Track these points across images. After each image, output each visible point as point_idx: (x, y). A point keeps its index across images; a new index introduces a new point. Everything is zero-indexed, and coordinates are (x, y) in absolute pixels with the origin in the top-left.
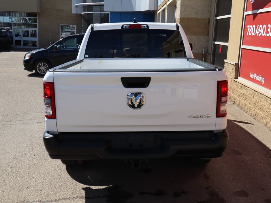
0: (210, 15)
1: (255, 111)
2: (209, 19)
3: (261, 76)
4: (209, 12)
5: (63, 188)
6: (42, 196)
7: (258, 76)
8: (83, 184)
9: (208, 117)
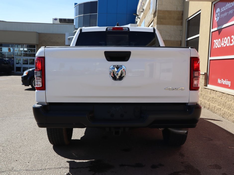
0: (182, 38)
1: (224, 111)
2: (181, 41)
3: (227, 80)
4: (181, 35)
5: (49, 161)
6: (29, 166)
7: (225, 80)
8: (67, 159)
9: (182, 89)
